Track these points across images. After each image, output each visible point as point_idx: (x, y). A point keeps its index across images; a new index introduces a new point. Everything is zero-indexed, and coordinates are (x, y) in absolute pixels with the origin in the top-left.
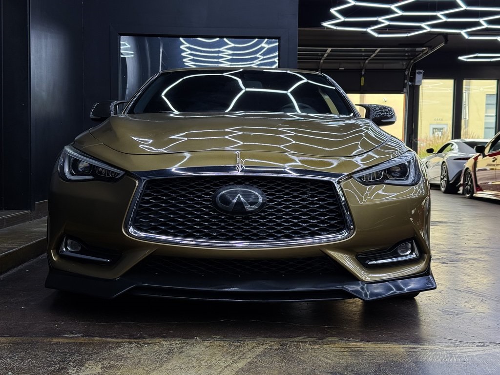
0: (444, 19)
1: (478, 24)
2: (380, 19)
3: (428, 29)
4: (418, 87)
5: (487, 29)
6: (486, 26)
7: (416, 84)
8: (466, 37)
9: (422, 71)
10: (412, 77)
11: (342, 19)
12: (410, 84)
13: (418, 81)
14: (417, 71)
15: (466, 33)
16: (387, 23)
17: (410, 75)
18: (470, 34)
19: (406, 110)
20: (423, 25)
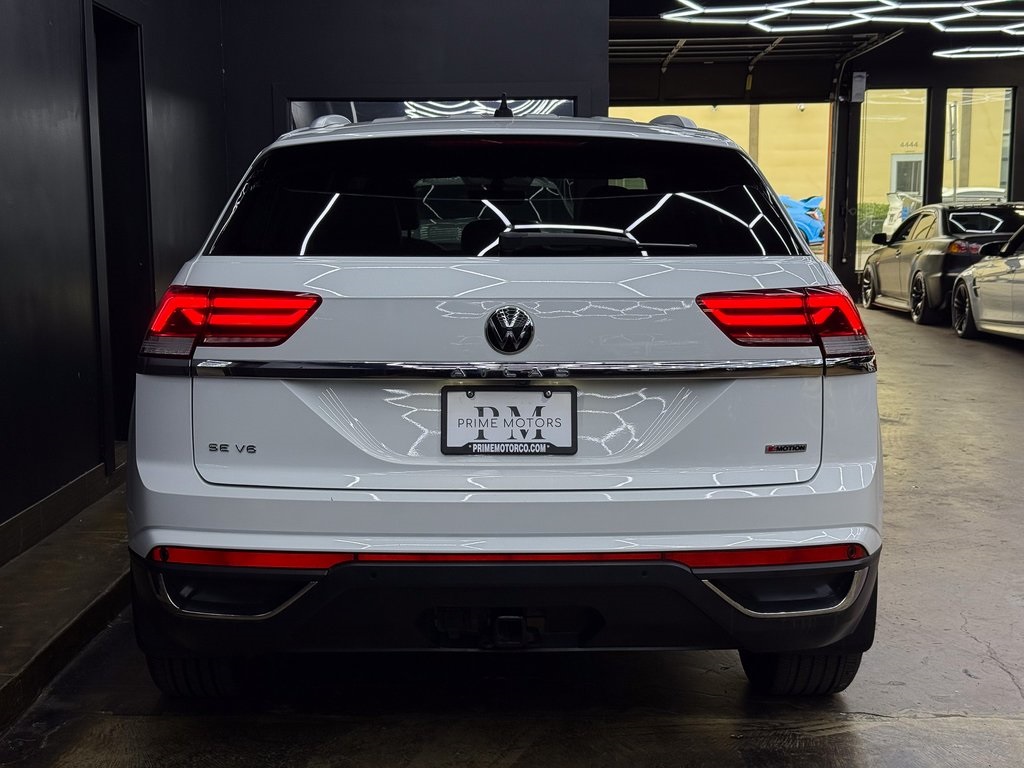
0: (894, 6)
1: (961, 10)
2: (771, 8)
3: (867, 19)
4: (858, 105)
5: (978, 17)
6: (975, 13)
7: (853, 101)
8: (941, 28)
9: (864, 74)
10: (845, 85)
11: (699, 10)
12: (842, 100)
13: (857, 94)
14: (855, 74)
15: (940, 23)
16: (787, 12)
17: (842, 82)
18: (947, 24)
19: (833, 153)
20: (855, 13)
